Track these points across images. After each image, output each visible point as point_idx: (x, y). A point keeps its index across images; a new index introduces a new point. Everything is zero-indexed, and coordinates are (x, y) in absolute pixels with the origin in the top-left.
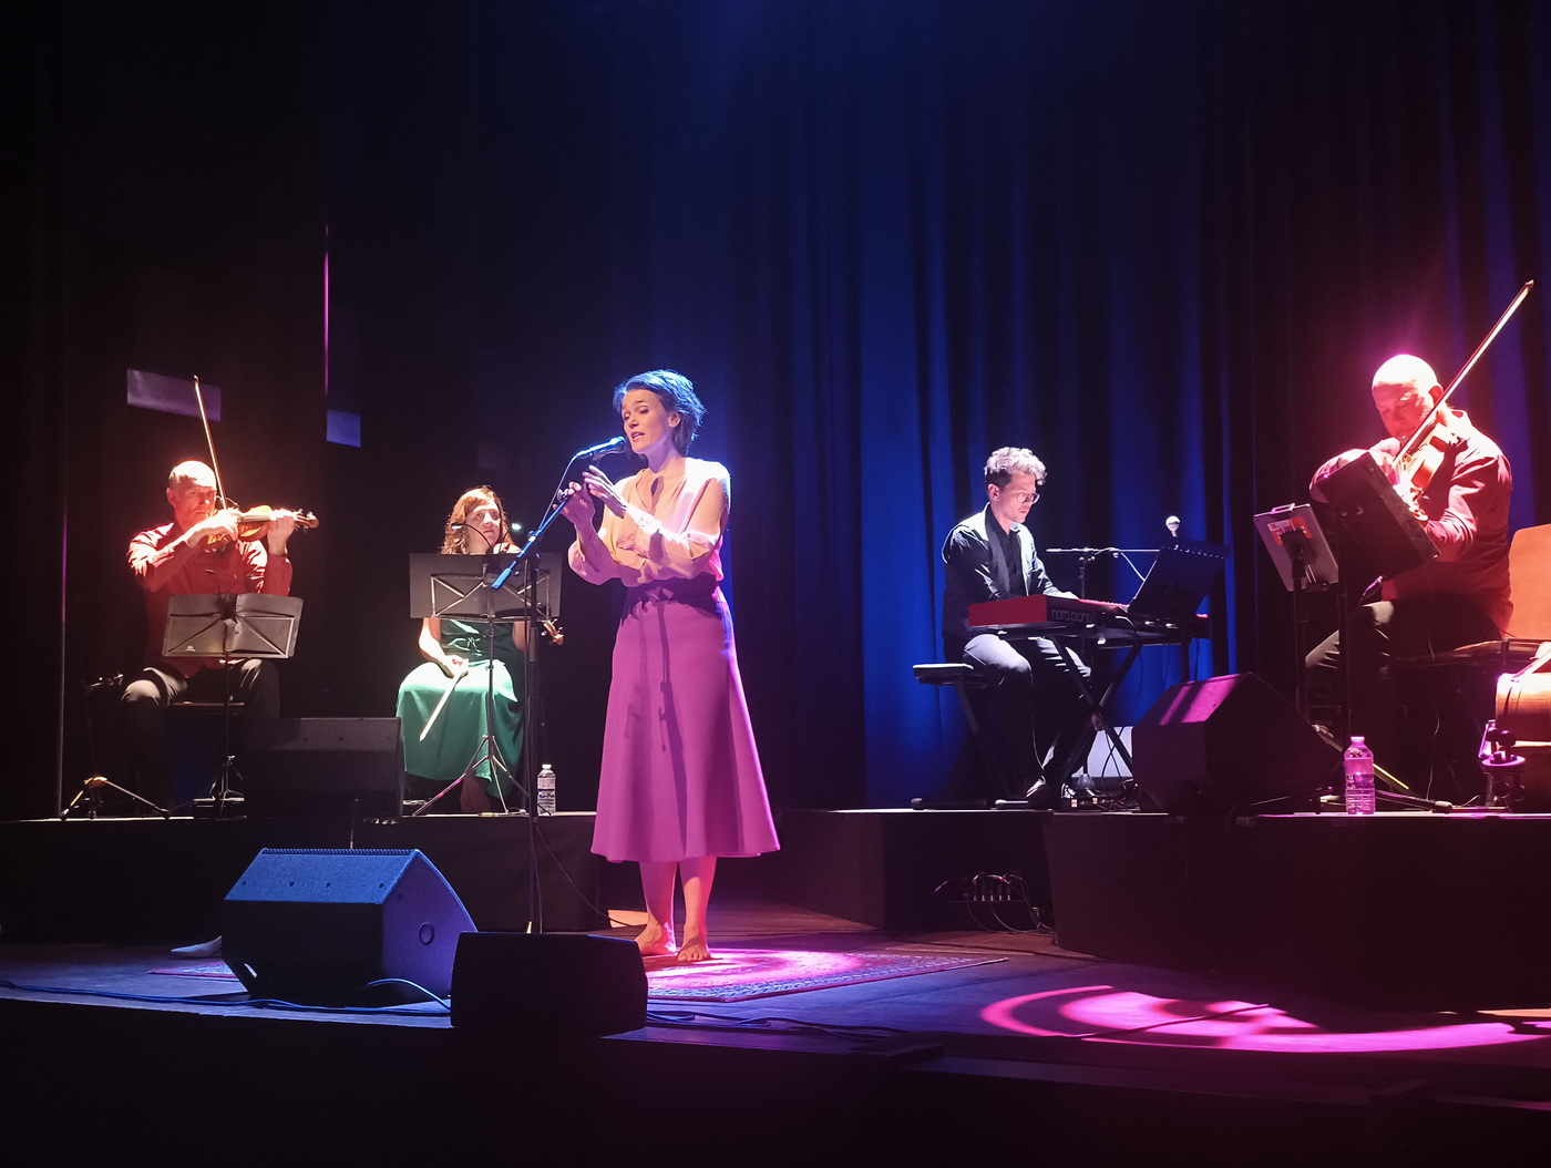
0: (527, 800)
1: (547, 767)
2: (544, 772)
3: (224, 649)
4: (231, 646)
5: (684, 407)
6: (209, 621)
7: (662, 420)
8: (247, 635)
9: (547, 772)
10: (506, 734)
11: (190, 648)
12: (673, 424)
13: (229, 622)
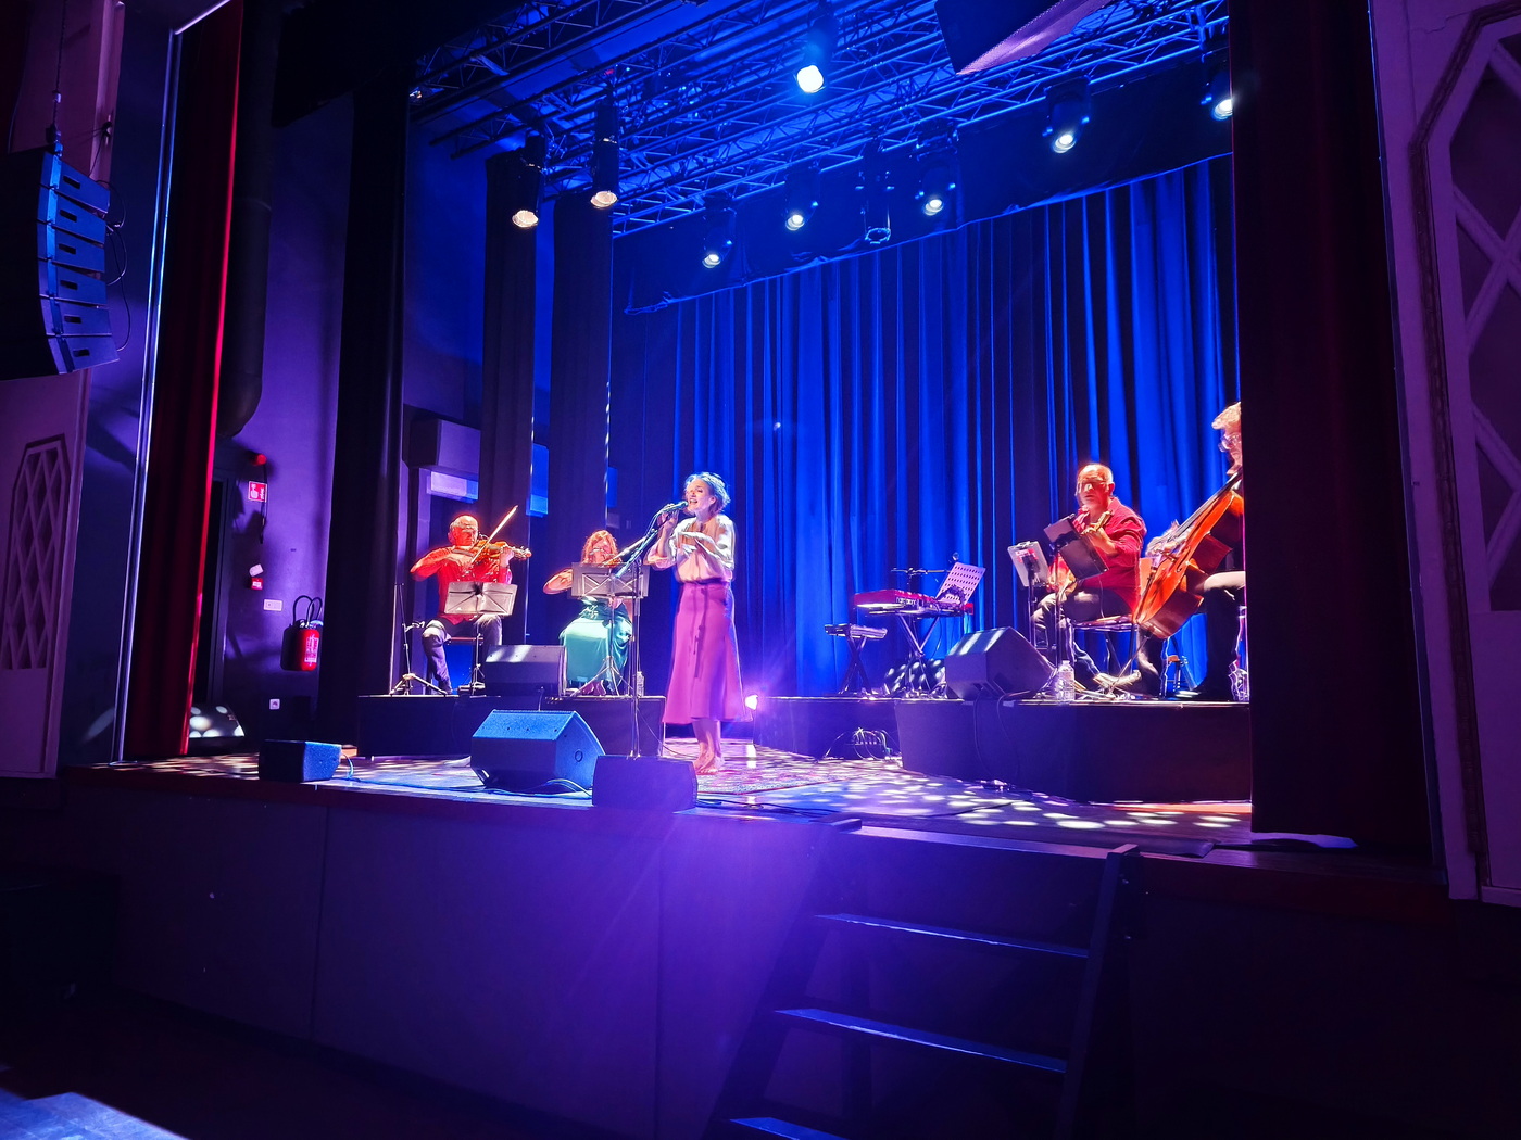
0: (630, 690)
6: (469, 595)
7: (706, 498)
8: (488, 603)
12: (712, 499)
13: (479, 596)
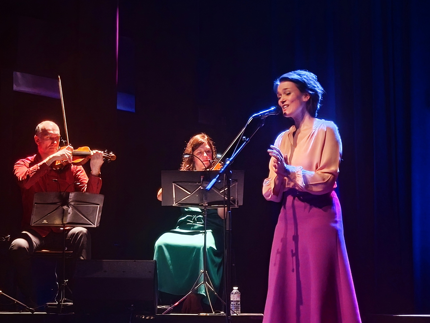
0: (225, 306)
1: (235, 288)
2: (234, 291)
3: (62, 222)
4: (66, 221)
5: (312, 90)
6: (54, 207)
7: (298, 98)
8: (75, 215)
9: (235, 291)
10: (213, 270)
11: (45, 221)
12: (305, 99)
13: (65, 207)
